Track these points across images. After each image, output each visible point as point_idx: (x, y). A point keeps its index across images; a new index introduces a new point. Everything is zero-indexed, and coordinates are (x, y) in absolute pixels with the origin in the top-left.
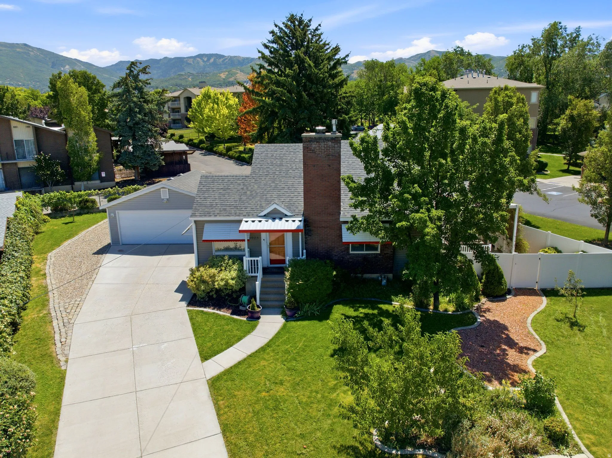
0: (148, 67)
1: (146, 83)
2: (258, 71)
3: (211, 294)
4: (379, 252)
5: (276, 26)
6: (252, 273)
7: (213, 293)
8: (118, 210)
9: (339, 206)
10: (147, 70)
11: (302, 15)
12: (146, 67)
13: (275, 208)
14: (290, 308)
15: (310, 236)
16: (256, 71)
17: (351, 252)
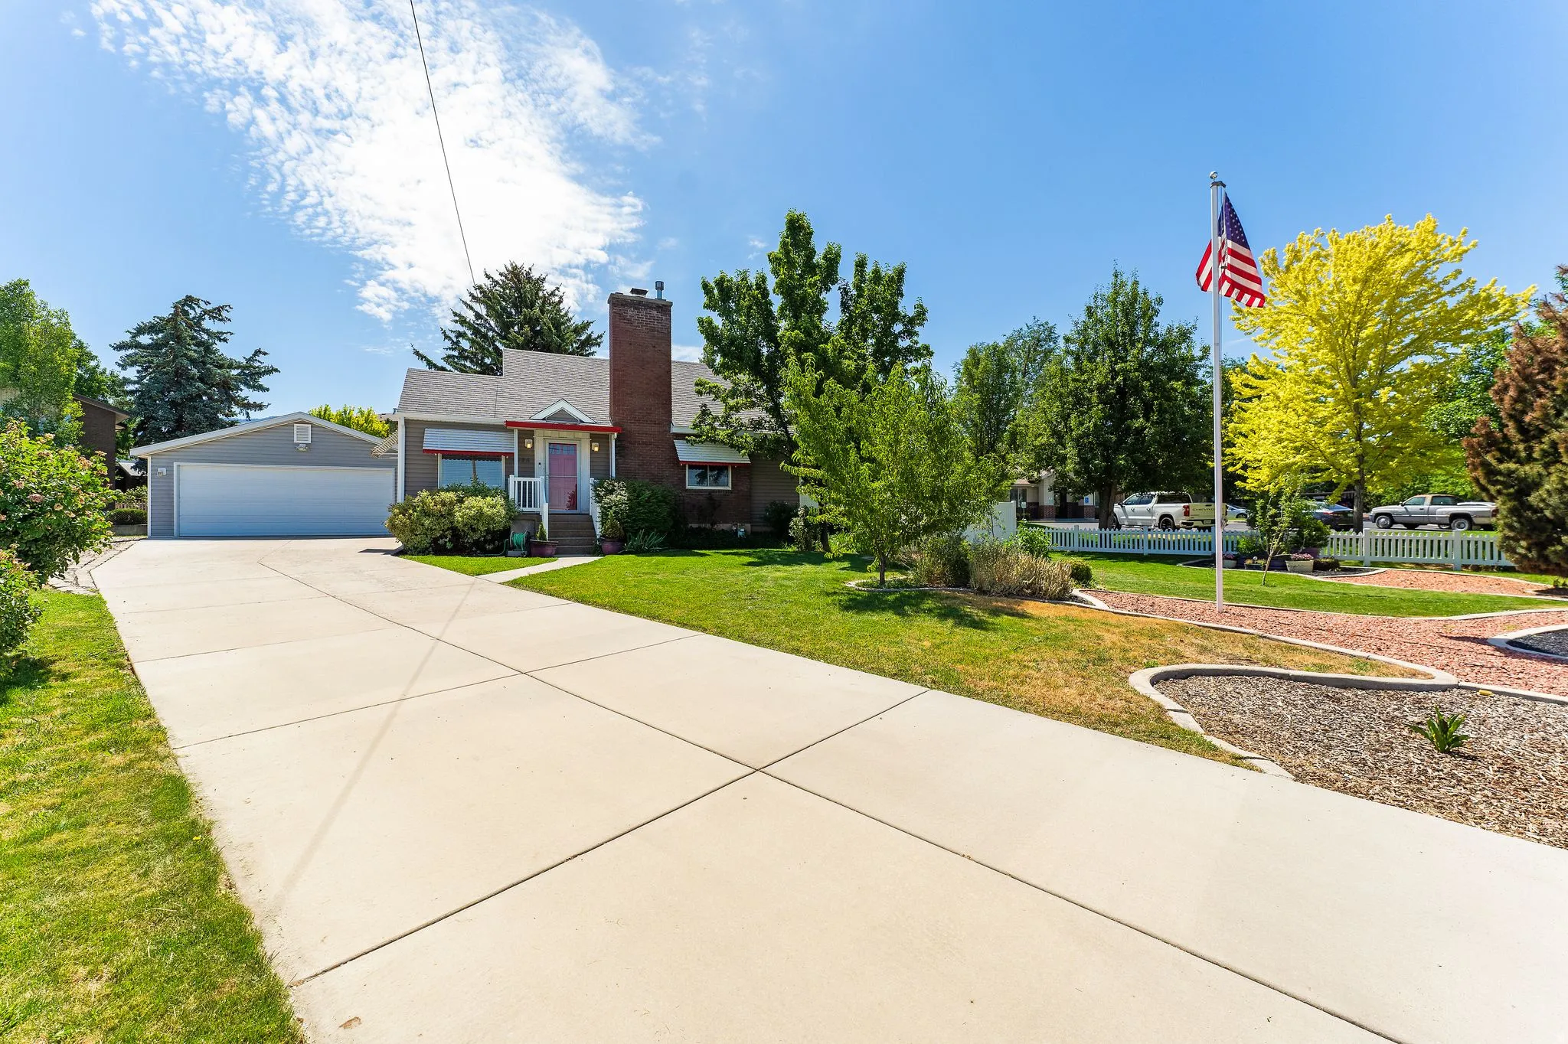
0: (228, 308)
1: (219, 336)
2: (455, 340)
3: (441, 542)
4: (729, 488)
5: (488, 277)
6: (524, 506)
7: (447, 540)
8: (177, 460)
9: (670, 411)
10: (224, 314)
11: (530, 269)
12: (223, 307)
13: (562, 410)
14: (613, 537)
15: (624, 457)
16: (450, 338)
17: (688, 487)
